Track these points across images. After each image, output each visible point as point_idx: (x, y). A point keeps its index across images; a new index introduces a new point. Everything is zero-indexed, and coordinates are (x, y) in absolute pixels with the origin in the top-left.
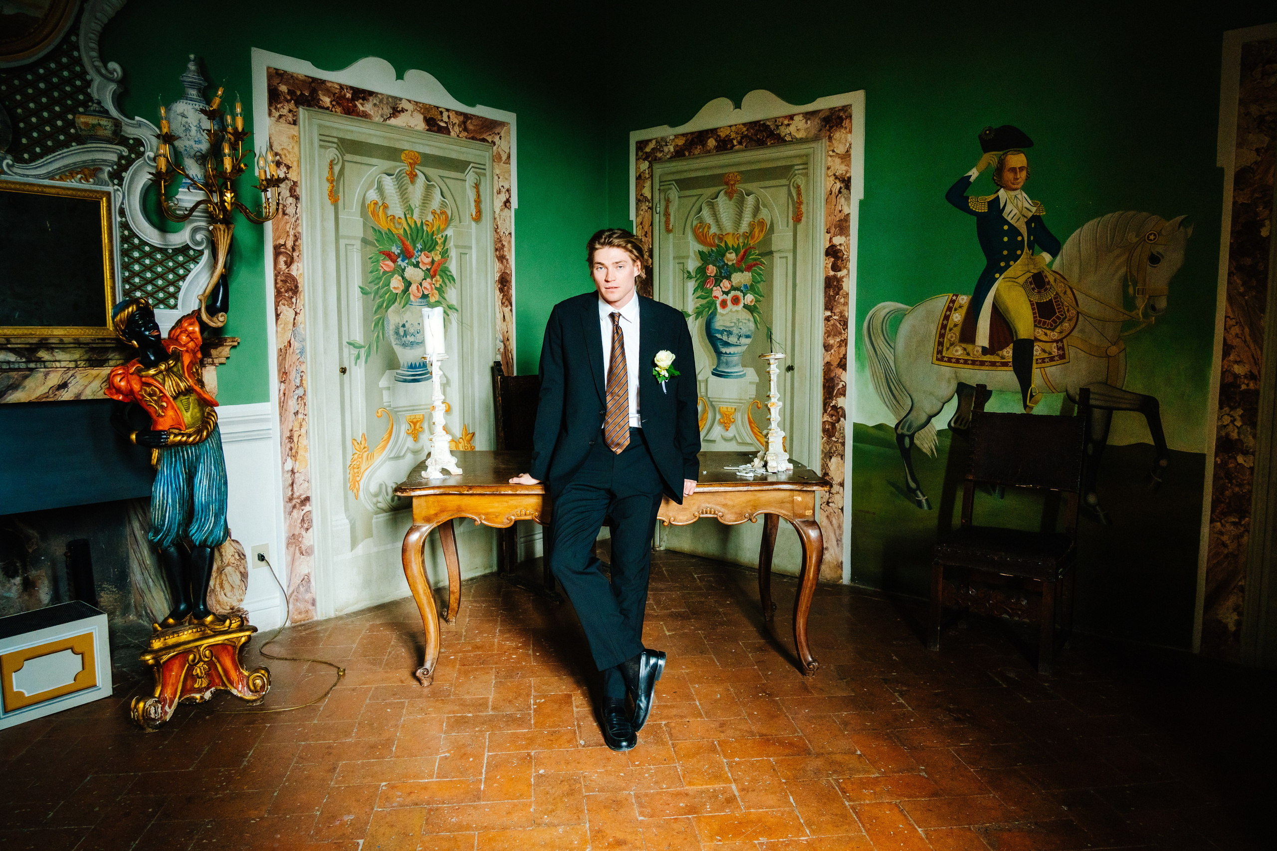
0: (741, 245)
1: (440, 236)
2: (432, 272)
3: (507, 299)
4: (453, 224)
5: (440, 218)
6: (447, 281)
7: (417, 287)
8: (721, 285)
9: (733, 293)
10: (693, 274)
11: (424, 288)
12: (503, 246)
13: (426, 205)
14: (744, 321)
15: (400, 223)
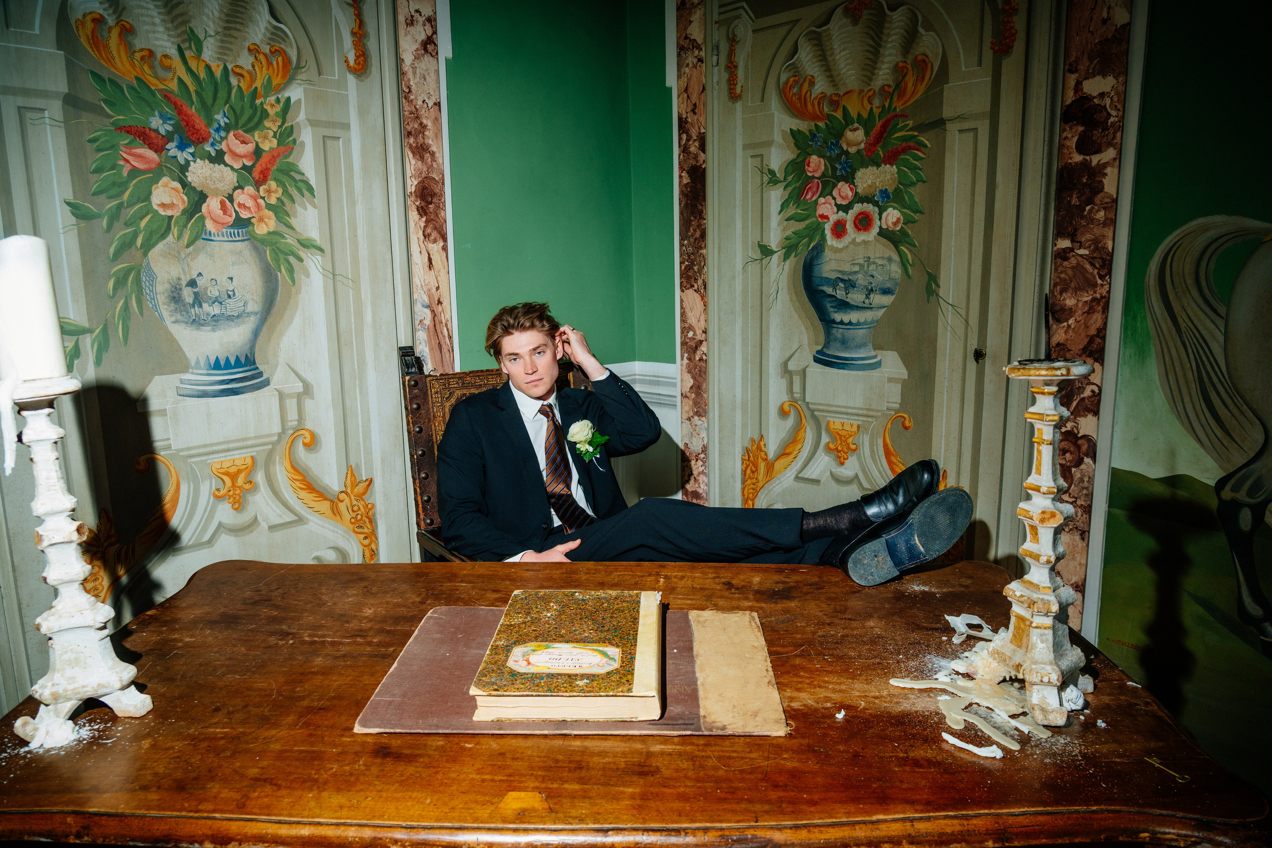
0: (876, 111)
1: (272, 99)
2: (256, 173)
3: (435, 228)
4: (302, 76)
5: (269, 64)
6: (294, 192)
7: (222, 203)
8: (835, 193)
9: (858, 208)
10: (780, 175)
11: (240, 205)
12: (423, 127)
13: (235, 33)
14: (880, 262)
15: (168, 68)
